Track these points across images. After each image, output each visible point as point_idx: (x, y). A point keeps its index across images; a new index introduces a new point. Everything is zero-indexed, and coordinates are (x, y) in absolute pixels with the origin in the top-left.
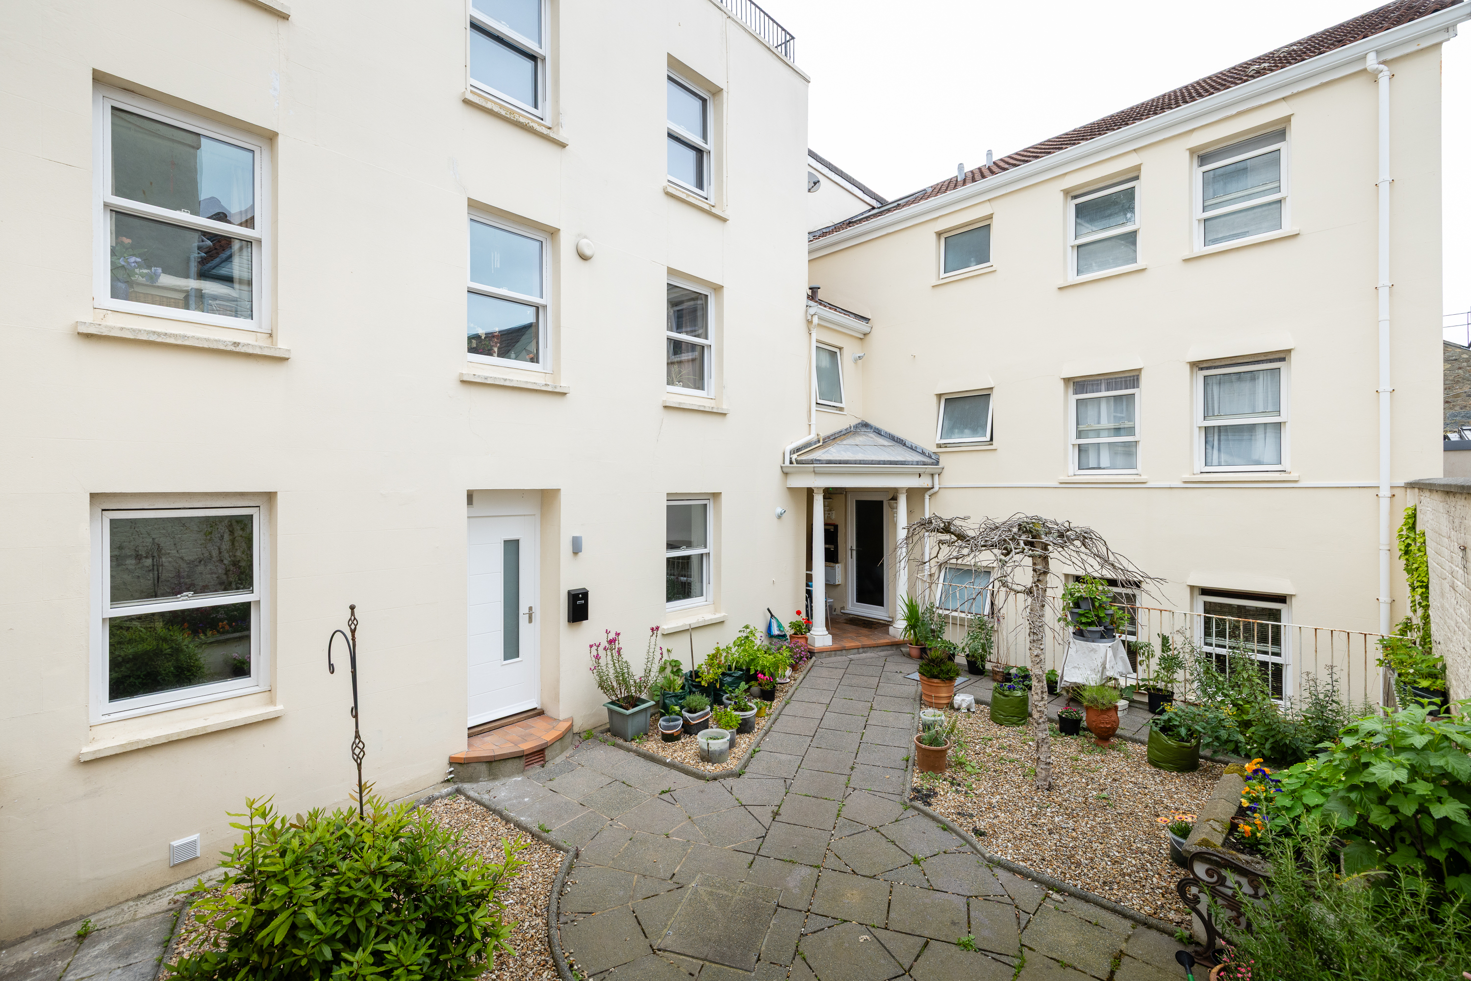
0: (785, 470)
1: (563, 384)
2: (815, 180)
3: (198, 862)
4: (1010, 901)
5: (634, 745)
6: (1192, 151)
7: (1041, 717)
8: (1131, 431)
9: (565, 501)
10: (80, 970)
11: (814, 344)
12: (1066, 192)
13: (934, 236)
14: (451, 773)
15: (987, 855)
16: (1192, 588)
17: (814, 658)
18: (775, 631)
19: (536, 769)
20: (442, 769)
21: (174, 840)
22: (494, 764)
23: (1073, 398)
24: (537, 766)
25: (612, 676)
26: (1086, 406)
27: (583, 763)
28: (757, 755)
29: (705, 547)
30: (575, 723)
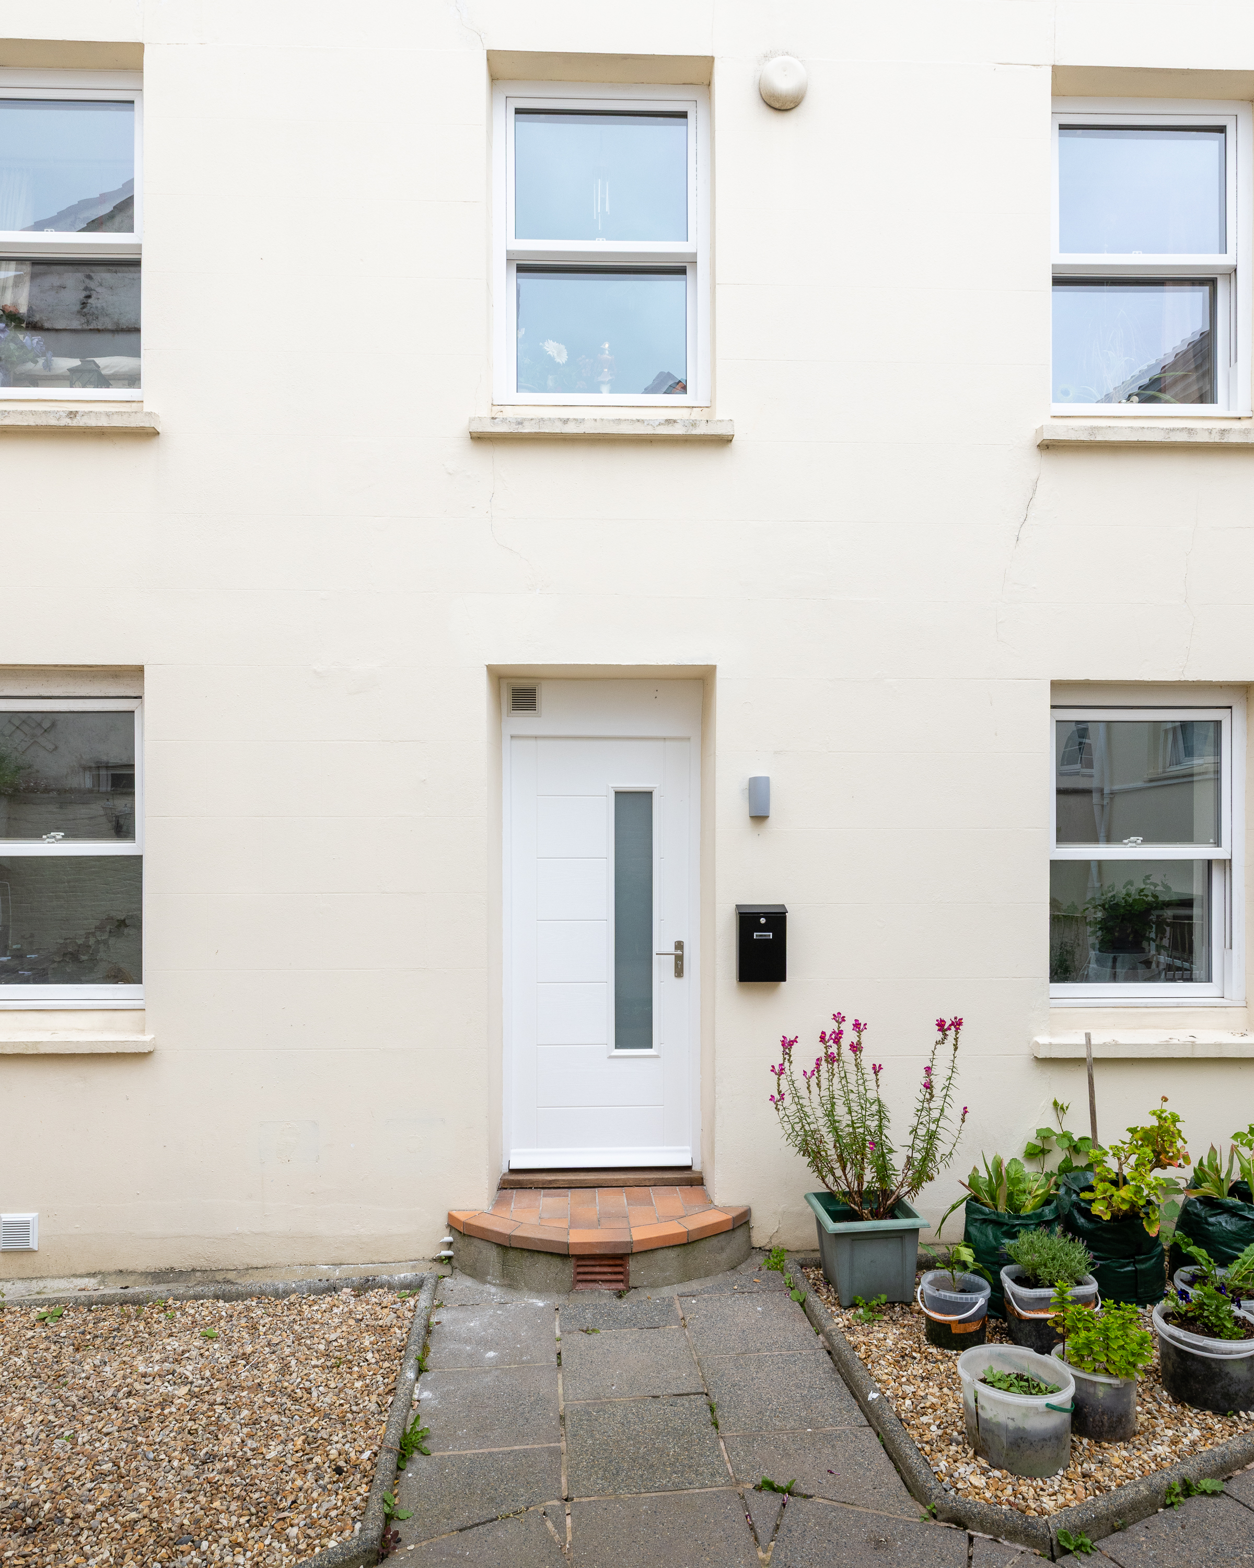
1: (720, 417)
3: (33, 1257)
5: (841, 1320)
14: (449, 1245)
21: (6, 1211)
24: (604, 1289)
28: (1195, 1504)
29: (1218, 843)
30: (757, 1220)
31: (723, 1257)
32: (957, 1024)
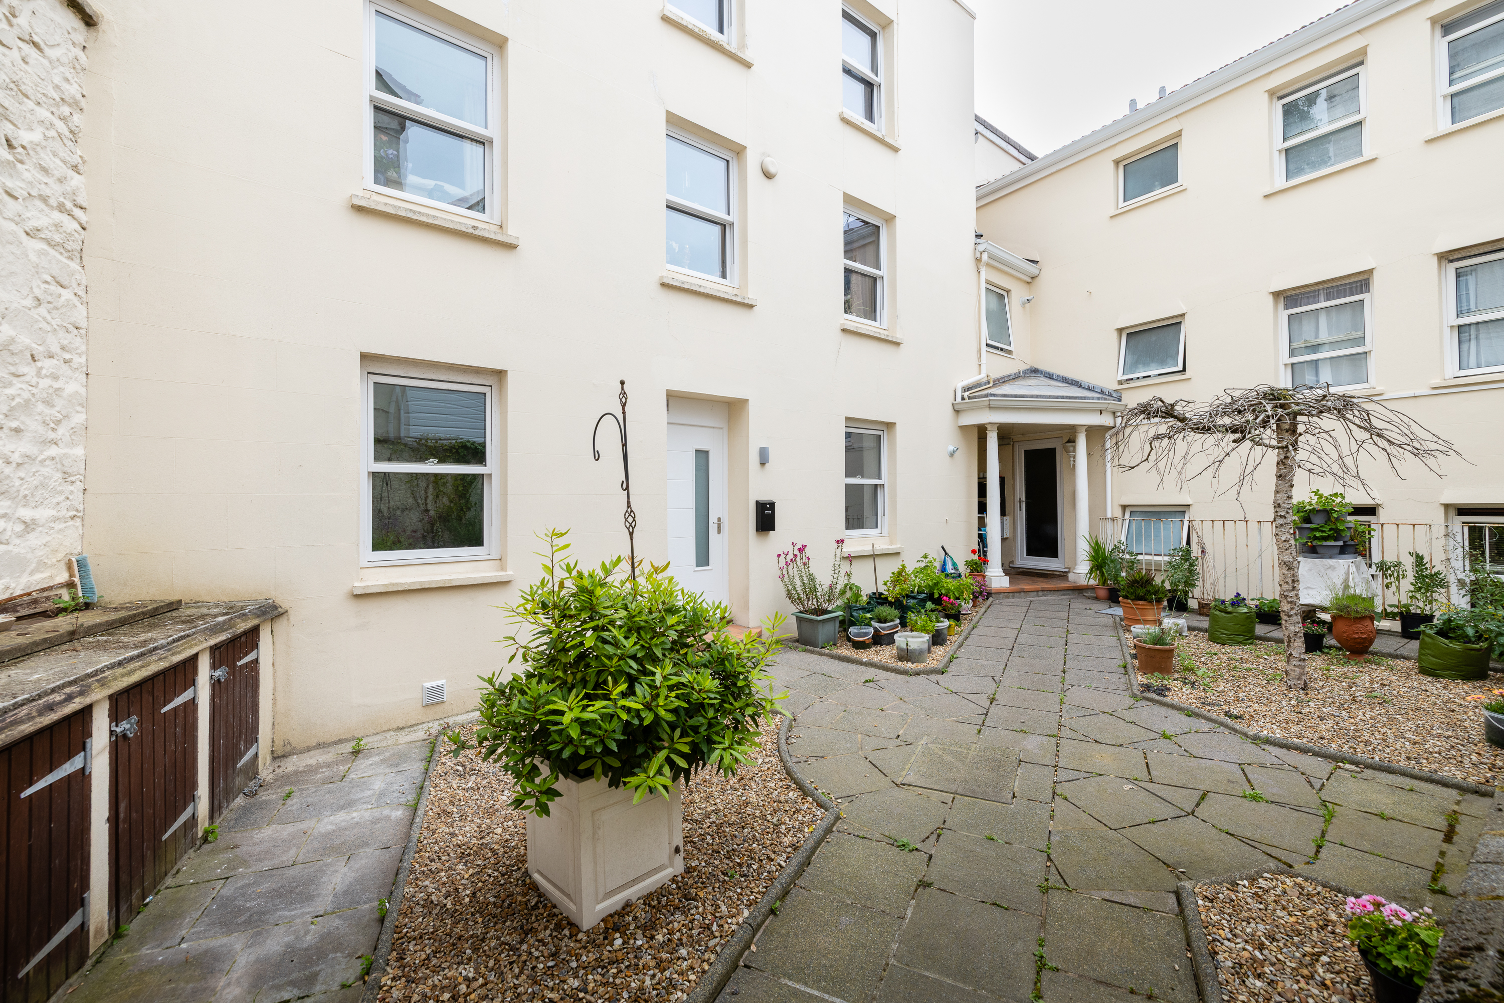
0: (956, 407)
1: (751, 296)
3: (444, 706)
4: (1293, 769)
5: (826, 651)
6: (1434, 21)
7: (1292, 609)
8: (1361, 341)
9: (754, 414)
10: (360, 772)
11: (983, 285)
12: (1272, 93)
13: (1112, 165)
15: (1249, 733)
16: (1447, 506)
17: (991, 599)
18: (950, 569)
23: (1284, 314)
25: (799, 588)
26: (1300, 321)
27: (778, 661)
28: (956, 659)
29: (880, 478)
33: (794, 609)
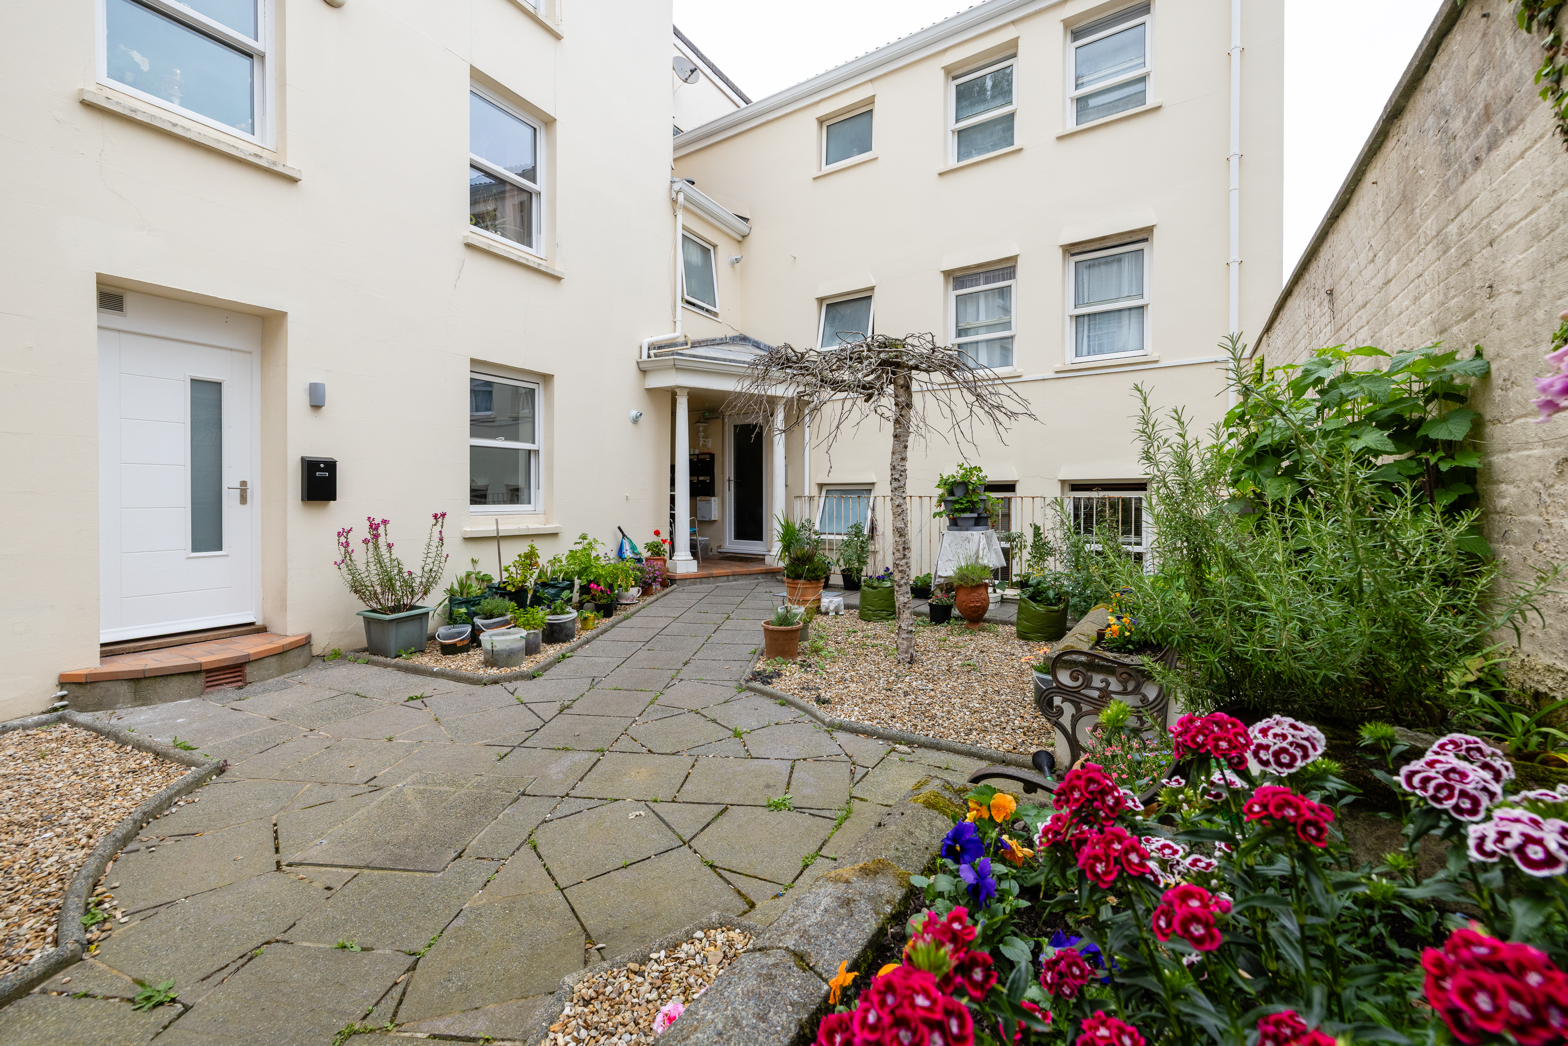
0: (642, 366)
1: (290, 164)
2: (693, 67)
4: (847, 758)
6: (1067, 23)
8: (1007, 325)
9: (297, 334)
11: (680, 232)
12: (947, 71)
13: (815, 123)
14: (62, 698)
15: (827, 720)
16: (1063, 482)
17: (672, 584)
18: (627, 552)
19: (229, 691)
20: (49, 692)
22: (144, 683)
23: (953, 294)
24: (228, 687)
25: (373, 577)
26: (966, 302)
27: (306, 681)
28: (567, 660)
29: (534, 442)
30: (314, 641)
31: (301, 660)
32: (443, 515)
33: (362, 607)
